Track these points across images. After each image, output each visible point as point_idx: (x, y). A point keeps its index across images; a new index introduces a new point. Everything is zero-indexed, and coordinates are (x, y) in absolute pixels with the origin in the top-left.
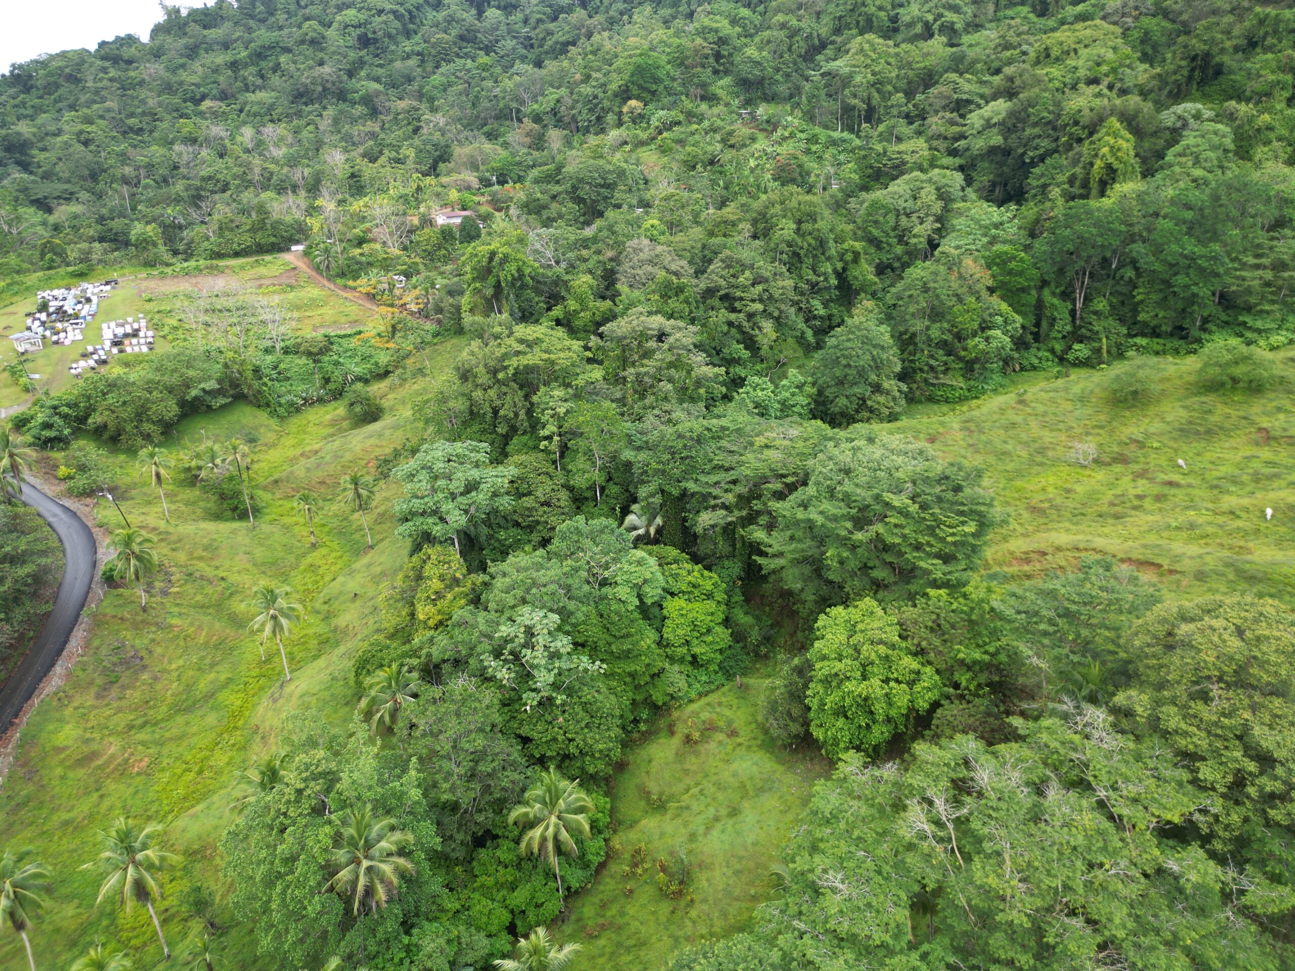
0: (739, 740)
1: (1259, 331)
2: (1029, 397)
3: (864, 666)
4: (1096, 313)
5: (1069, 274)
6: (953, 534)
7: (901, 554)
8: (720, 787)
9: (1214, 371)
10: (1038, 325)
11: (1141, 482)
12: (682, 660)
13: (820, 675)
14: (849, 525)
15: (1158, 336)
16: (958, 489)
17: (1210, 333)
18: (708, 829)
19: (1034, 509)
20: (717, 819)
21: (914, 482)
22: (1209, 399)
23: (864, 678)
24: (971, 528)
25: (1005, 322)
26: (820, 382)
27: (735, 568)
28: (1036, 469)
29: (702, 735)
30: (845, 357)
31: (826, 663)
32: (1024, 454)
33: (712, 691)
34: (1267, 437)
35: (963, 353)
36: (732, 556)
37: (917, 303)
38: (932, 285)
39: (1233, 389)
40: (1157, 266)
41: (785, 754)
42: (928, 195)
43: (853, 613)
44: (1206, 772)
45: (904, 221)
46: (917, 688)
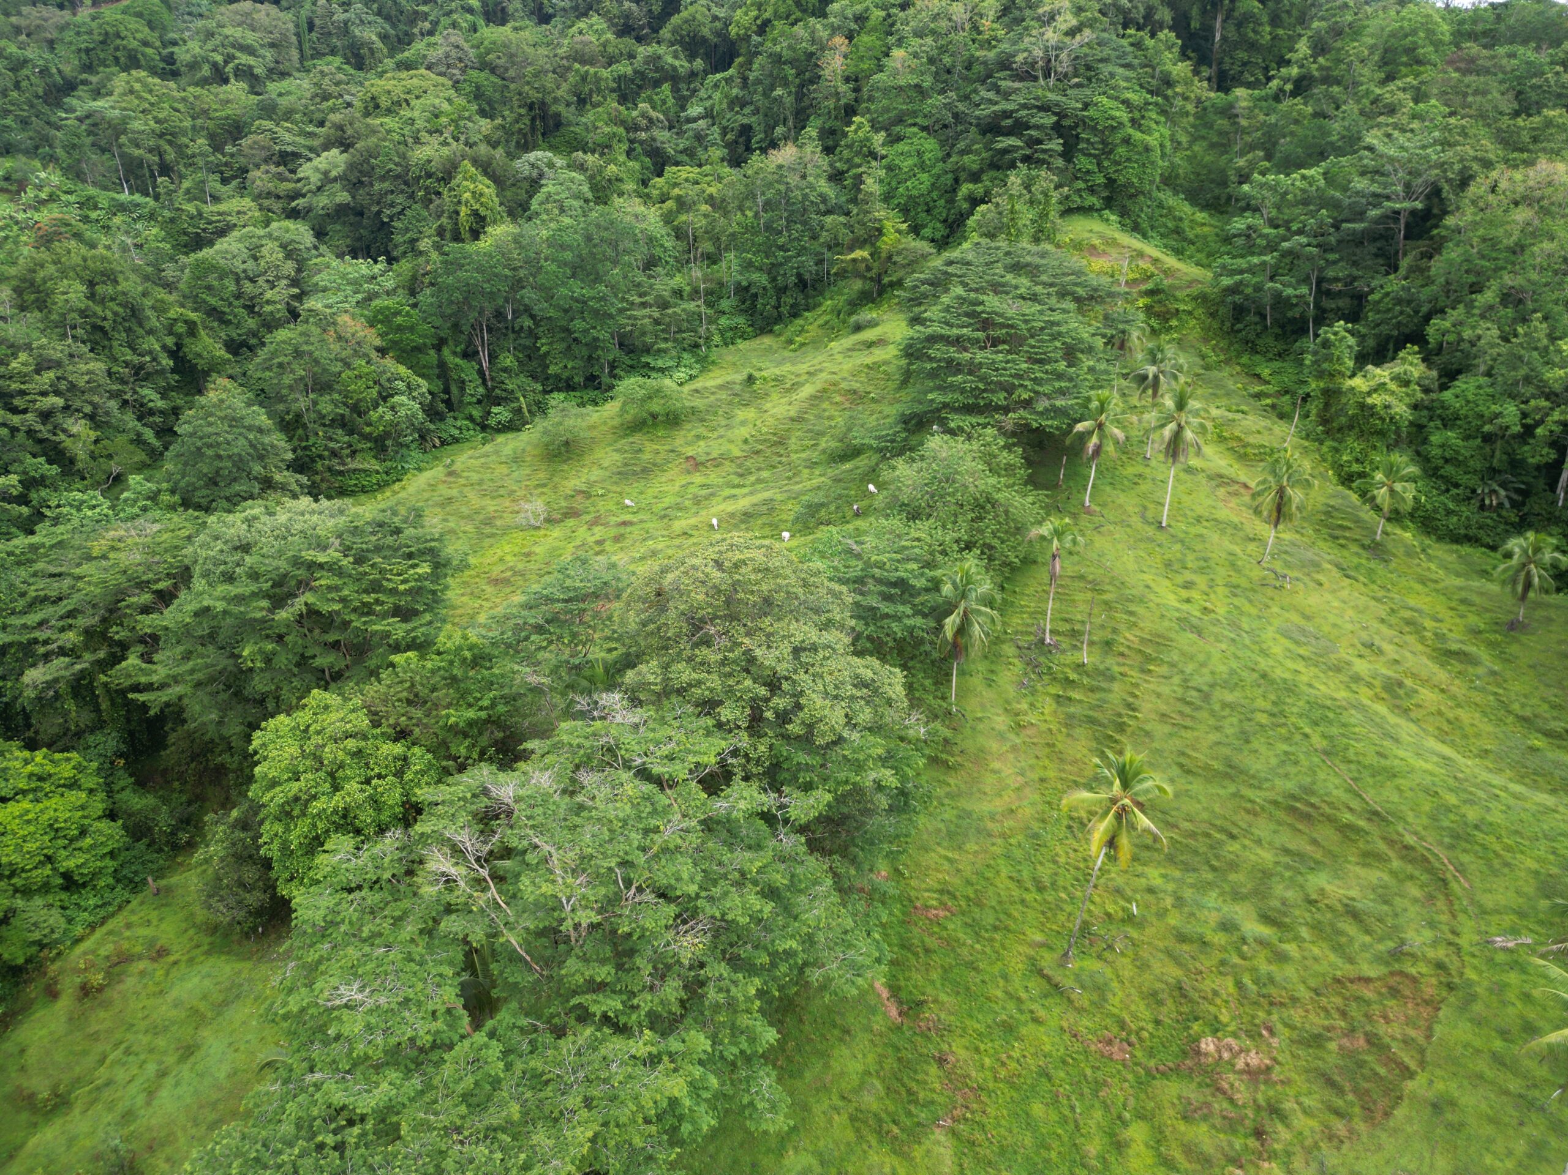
0: (172, 959)
1: (662, 370)
2: (458, 466)
3: (332, 775)
4: (505, 370)
5: (467, 328)
6: (403, 582)
7: (346, 624)
8: (155, 1030)
9: (633, 411)
10: (447, 391)
11: (597, 529)
12: (45, 888)
13: (273, 808)
14: (265, 603)
15: (574, 389)
16: (398, 531)
17: (620, 378)
18: (151, 1094)
19: (496, 582)
20: (162, 1074)
21: (339, 536)
22: (636, 438)
23: (336, 788)
24: (425, 569)
25: (409, 386)
26: (182, 484)
27: (109, 741)
28: (487, 542)
29: (108, 974)
30: (210, 446)
31: (278, 789)
32: (469, 528)
33: (113, 915)
34: (696, 464)
35: (368, 429)
36: (98, 725)
37: (292, 371)
38: (305, 348)
39: (655, 425)
40: (552, 313)
41: (251, 945)
42: (271, 253)
43: (303, 717)
44: (726, 713)
45: (248, 287)
46: (408, 776)
